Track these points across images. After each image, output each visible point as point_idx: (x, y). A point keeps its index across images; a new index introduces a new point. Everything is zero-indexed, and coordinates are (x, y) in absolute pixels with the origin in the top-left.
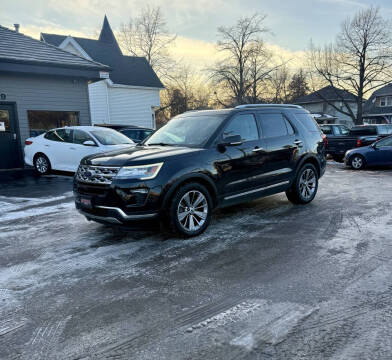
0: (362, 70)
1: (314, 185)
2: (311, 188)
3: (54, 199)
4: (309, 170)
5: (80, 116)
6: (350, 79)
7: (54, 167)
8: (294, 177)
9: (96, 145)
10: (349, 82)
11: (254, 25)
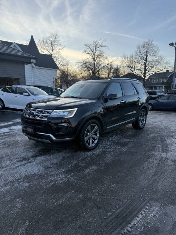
0: (146, 66)
1: (145, 120)
2: (143, 121)
3: (7, 124)
4: (143, 112)
5: (20, 80)
6: (140, 70)
7: (6, 106)
8: (137, 116)
9: (29, 95)
10: (140, 71)
11: (101, 44)
